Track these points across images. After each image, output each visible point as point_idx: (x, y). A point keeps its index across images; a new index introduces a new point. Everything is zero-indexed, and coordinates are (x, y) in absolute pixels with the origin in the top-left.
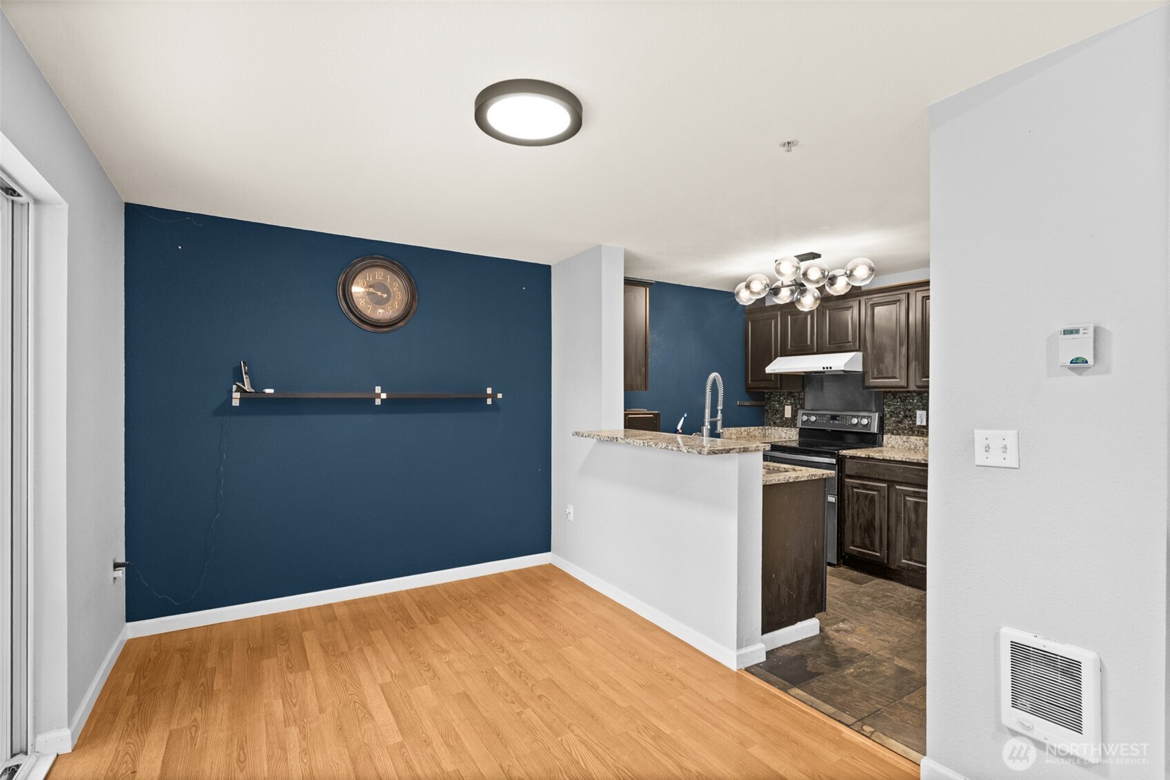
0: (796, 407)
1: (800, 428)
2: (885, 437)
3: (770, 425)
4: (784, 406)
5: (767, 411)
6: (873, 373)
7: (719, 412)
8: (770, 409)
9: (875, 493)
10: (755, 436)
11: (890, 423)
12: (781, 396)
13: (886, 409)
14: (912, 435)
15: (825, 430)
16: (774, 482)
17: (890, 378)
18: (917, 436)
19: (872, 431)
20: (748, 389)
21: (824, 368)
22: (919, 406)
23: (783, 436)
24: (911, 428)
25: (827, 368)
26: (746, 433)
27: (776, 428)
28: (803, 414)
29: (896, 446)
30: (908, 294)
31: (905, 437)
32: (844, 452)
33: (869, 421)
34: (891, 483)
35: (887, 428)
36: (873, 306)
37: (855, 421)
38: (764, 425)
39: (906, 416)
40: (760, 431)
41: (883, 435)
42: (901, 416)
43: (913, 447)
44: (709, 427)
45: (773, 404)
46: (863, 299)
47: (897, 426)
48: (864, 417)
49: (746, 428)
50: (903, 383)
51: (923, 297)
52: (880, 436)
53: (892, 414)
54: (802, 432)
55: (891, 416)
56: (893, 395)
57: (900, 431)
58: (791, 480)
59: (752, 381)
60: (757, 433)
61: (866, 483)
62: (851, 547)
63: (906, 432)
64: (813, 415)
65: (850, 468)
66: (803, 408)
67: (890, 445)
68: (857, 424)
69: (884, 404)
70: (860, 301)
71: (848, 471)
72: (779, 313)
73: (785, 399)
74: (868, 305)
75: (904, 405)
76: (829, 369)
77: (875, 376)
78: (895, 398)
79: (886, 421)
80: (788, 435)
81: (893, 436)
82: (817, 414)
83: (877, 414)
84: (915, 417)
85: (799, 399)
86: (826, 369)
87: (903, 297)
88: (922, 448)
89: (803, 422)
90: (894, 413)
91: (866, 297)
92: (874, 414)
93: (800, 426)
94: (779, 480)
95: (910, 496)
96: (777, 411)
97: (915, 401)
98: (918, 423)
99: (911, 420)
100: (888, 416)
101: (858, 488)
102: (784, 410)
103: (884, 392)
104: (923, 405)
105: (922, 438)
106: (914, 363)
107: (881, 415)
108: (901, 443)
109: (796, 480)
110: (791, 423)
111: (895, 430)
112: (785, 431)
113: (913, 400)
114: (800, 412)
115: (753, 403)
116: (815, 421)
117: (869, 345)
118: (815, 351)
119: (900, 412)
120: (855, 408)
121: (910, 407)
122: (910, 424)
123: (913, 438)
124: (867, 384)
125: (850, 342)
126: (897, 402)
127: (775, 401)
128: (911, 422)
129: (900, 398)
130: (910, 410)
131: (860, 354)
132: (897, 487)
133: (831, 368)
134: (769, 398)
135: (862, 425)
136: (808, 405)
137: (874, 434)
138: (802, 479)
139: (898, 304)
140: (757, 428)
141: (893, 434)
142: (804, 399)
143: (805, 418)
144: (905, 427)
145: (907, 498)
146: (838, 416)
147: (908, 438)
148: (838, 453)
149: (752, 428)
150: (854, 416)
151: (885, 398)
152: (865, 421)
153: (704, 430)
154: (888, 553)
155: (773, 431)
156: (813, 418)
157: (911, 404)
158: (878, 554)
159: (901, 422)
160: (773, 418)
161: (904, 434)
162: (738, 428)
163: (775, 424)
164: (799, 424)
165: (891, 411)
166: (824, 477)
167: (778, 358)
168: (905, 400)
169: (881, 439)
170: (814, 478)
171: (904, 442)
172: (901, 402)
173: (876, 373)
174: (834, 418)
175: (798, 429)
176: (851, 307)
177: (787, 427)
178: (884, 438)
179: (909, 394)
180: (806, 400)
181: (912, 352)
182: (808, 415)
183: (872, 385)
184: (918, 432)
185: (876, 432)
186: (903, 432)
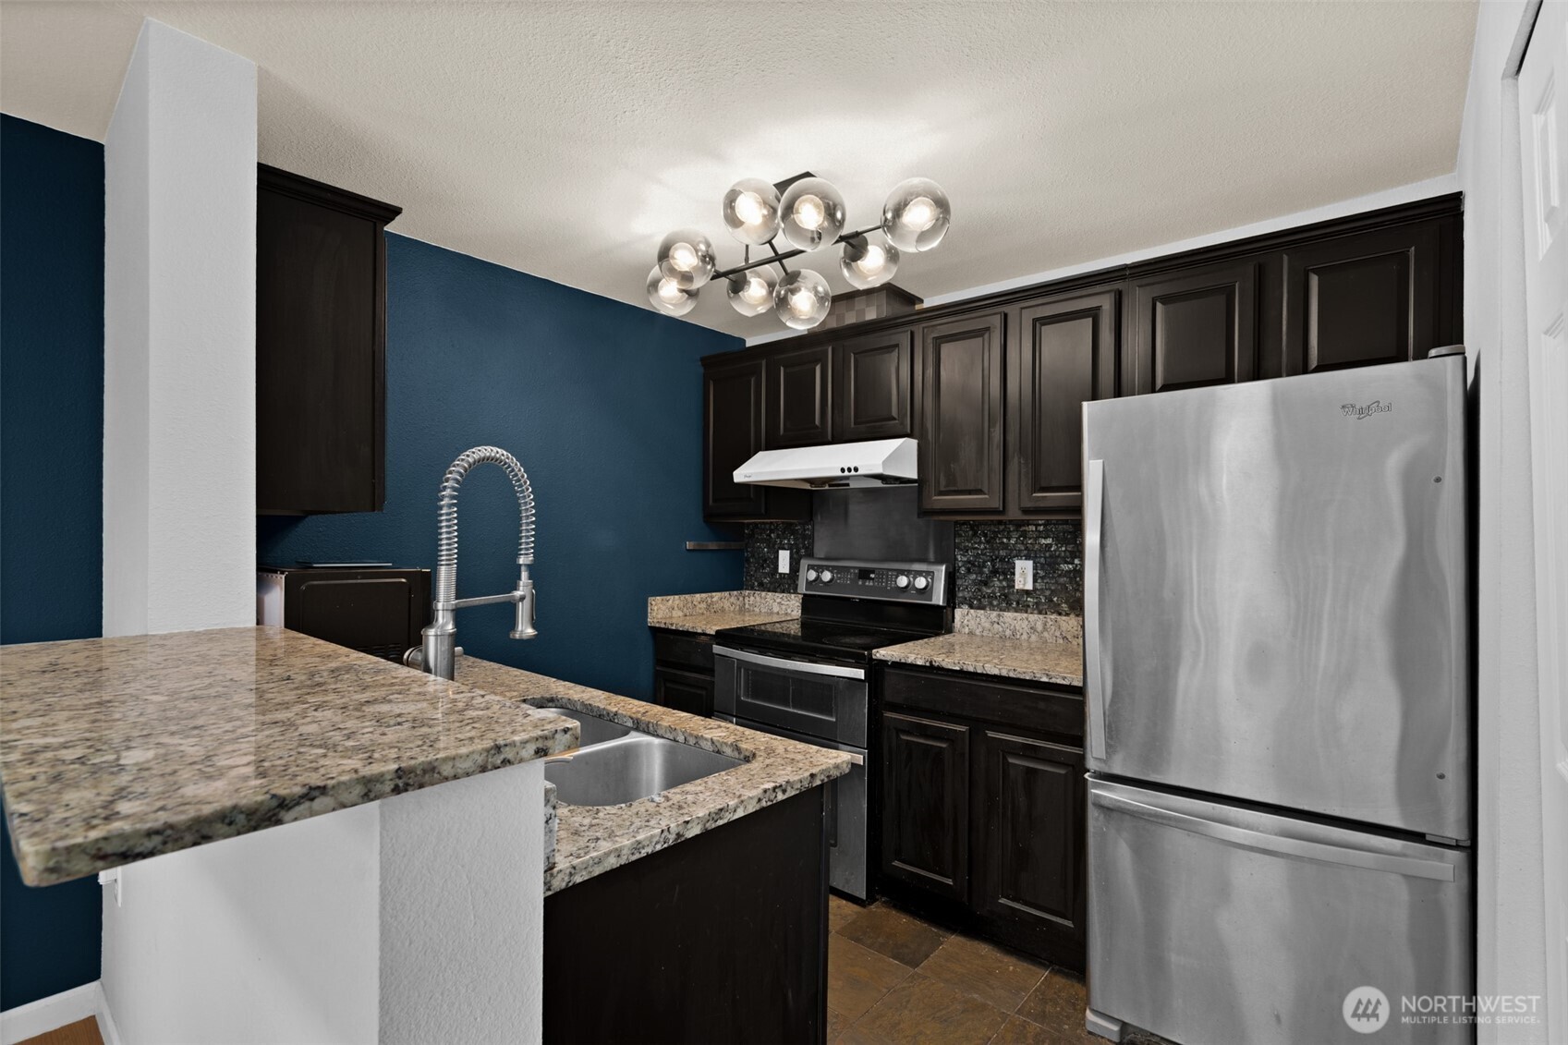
0: (798, 552)
1: (805, 595)
2: (958, 613)
3: (752, 589)
4: (778, 552)
5: (747, 560)
6: (938, 482)
7: (524, 575)
8: (753, 556)
9: (944, 745)
10: (723, 610)
11: (967, 583)
12: (772, 531)
13: (959, 557)
14: (1007, 609)
15: (849, 598)
16: (612, 863)
17: (969, 492)
18: (1016, 612)
19: (934, 602)
20: (709, 517)
21: (843, 470)
22: (1020, 551)
23: (776, 609)
24: (1006, 596)
25: (849, 470)
26: (703, 605)
27: (763, 594)
28: (810, 567)
29: (978, 632)
30: (1006, 315)
31: (994, 614)
32: (882, 653)
33: (931, 582)
34: (977, 725)
35: (961, 595)
36: (939, 341)
37: (903, 581)
38: (742, 589)
39: (995, 572)
40: (732, 600)
41: (954, 608)
42: (986, 570)
43: (1008, 633)
44: (450, 628)
45: (759, 547)
46: (918, 329)
47: (979, 590)
48: (919, 573)
49: (704, 595)
50: (996, 503)
51: (1035, 321)
52: (949, 609)
53: (971, 567)
54: (808, 602)
55: (969, 571)
56: (972, 529)
57: (985, 602)
58: (695, 830)
59: (714, 501)
60: (727, 605)
61: (926, 722)
62: (896, 863)
63: (995, 603)
64: (827, 568)
65: (892, 685)
66: (810, 555)
67: (967, 630)
68: (907, 587)
69: (956, 546)
70: (912, 334)
71: (889, 695)
72: (764, 362)
73: (778, 536)
74: (930, 341)
75: (993, 549)
76: (853, 473)
77: (942, 489)
78: (975, 534)
79: (959, 582)
80: (784, 607)
81: (972, 611)
82: (834, 567)
83: (944, 567)
84: (1014, 574)
85: (805, 537)
86: (846, 473)
87: (996, 321)
88: (1025, 636)
89: (809, 584)
90: (973, 565)
91: (924, 325)
92: (939, 567)
93: (804, 592)
94: (638, 846)
95: (1016, 755)
96: (765, 561)
97: (1012, 542)
98: (1018, 586)
99: (1005, 579)
100: (963, 570)
101: (908, 733)
102: (777, 558)
103: (956, 523)
104: (1026, 549)
105: (1026, 615)
106: (1016, 459)
107: (951, 570)
108: (987, 625)
109: (711, 825)
110: (786, 584)
111: (975, 599)
112: (779, 600)
113: (1009, 539)
114: (804, 563)
115: (722, 545)
116: (831, 581)
117: (929, 425)
118: (830, 438)
119: (985, 562)
120: (904, 554)
121: (1002, 553)
122: (1004, 587)
123: (1009, 616)
124: (927, 506)
125: (894, 419)
126: (980, 543)
127: (762, 541)
128: (1004, 583)
129: (985, 536)
130: (1002, 560)
131: (911, 444)
132: (990, 734)
133: (856, 470)
134: (751, 536)
135: (917, 590)
136: (821, 548)
137: (938, 606)
138: (740, 813)
139: (986, 336)
140: (727, 594)
141: (971, 607)
142: (812, 537)
143: (812, 575)
144: (994, 593)
145: (1011, 760)
146: (873, 571)
147: (999, 615)
148: (870, 654)
149: (717, 596)
150: (902, 572)
151: (957, 534)
152: (921, 583)
153: (432, 641)
154: (970, 881)
155: (758, 599)
156: (827, 576)
157: (1005, 547)
158: (950, 882)
159: (986, 584)
160: (758, 575)
161: (992, 607)
162: (687, 596)
163: (763, 587)
164: (802, 588)
165: (969, 562)
166: (818, 782)
167: (760, 453)
168: (994, 538)
169: (950, 617)
170: (781, 797)
171: (992, 623)
172: (988, 542)
173: (943, 482)
174: (864, 574)
175: (801, 596)
176: (897, 346)
177: (783, 592)
178: (956, 616)
179: (1002, 527)
180: (816, 538)
181: (1012, 438)
182: (819, 569)
183: (937, 506)
184: (1018, 603)
185: (941, 604)
186: (991, 604)
